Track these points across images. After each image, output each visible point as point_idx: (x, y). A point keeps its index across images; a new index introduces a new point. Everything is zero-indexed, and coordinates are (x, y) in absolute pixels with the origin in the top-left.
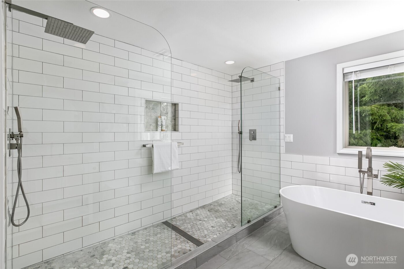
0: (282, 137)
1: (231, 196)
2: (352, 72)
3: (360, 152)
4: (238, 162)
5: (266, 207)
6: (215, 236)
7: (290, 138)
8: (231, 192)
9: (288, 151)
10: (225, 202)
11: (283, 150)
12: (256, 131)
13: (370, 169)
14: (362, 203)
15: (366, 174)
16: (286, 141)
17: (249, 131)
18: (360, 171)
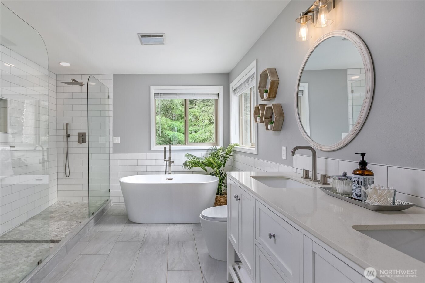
0: (111, 140)
1: (58, 203)
2: (159, 94)
3: (165, 148)
4: (64, 167)
5: (98, 203)
6: (67, 233)
7: (117, 140)
8: (56, 200)
9: (115, 151)
10: (55, 209)
11: (112, 150)
12: (85, 134)
13: (170, 158)
14: (167, 180)
15: (168, 162)
16: (114, 143)
17: (77, 134)
18: (165, 160)
